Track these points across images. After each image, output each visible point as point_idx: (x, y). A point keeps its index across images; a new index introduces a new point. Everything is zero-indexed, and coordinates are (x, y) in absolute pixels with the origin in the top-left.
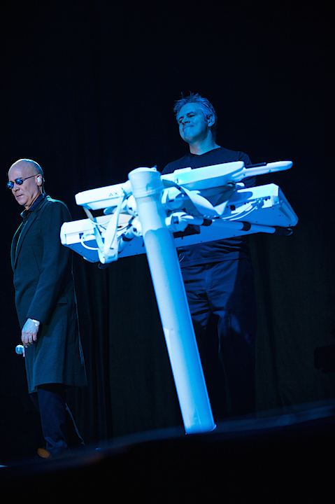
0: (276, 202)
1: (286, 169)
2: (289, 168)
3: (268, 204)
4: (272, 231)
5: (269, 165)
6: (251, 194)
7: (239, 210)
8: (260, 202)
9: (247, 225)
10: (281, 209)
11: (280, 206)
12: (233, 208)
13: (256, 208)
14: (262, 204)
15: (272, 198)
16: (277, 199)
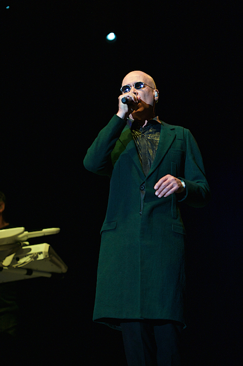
0: (46, 256)
1: (55, 233)
2: (58, 232)
3: (41, 257)
4: (49, 276)
5: (44, 230)
6: (30, 250)
7: (22, 261)
8: (35, 255)
9: (30, 271)
10: (52, 261)
11: (49, 259)
12: (18, 259)
13: (33, 259)
14: (37, 257)
15: (43, 253)
16: (47, 254)
